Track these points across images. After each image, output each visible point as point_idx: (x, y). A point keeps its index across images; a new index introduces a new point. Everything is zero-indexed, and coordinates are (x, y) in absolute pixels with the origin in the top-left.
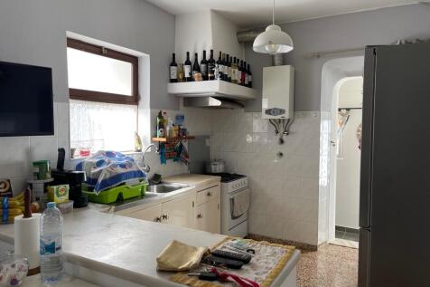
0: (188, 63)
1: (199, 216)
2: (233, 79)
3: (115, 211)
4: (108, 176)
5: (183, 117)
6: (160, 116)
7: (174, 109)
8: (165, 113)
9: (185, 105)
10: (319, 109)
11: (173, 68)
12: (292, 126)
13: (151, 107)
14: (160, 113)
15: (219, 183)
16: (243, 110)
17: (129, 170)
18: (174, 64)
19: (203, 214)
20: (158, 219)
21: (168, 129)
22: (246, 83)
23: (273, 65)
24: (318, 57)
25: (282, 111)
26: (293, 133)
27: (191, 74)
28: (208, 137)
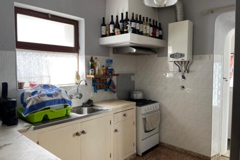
0: (112, 23)
1: (116, 131)
2: (144, 32)
3: (35, 129)
4: (35, 103)
5: (111, 61)
6: (92, 60)
7: (105, 56)
8: (96, 58)
9: (114, 53)
10: (212, 53)
11: (103, 27)
12: (191, 66)
13: (86, 54)
14: (92, 58)
15: (135, 107)
16: (156, 55)
17: (54, 98)
18: (104, 24)
19: (119, 129)
20: (77, 134)
21: (97, 69)
22: (157, 35)
23: (176, 21)
24: (212, 12)
25: (182, 55)
26: (192, 71)
27: (114, 31)
28: (133, 74)
